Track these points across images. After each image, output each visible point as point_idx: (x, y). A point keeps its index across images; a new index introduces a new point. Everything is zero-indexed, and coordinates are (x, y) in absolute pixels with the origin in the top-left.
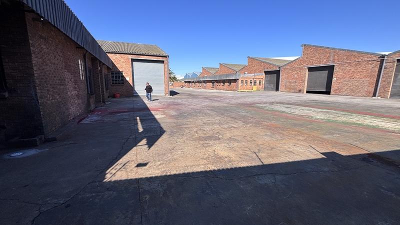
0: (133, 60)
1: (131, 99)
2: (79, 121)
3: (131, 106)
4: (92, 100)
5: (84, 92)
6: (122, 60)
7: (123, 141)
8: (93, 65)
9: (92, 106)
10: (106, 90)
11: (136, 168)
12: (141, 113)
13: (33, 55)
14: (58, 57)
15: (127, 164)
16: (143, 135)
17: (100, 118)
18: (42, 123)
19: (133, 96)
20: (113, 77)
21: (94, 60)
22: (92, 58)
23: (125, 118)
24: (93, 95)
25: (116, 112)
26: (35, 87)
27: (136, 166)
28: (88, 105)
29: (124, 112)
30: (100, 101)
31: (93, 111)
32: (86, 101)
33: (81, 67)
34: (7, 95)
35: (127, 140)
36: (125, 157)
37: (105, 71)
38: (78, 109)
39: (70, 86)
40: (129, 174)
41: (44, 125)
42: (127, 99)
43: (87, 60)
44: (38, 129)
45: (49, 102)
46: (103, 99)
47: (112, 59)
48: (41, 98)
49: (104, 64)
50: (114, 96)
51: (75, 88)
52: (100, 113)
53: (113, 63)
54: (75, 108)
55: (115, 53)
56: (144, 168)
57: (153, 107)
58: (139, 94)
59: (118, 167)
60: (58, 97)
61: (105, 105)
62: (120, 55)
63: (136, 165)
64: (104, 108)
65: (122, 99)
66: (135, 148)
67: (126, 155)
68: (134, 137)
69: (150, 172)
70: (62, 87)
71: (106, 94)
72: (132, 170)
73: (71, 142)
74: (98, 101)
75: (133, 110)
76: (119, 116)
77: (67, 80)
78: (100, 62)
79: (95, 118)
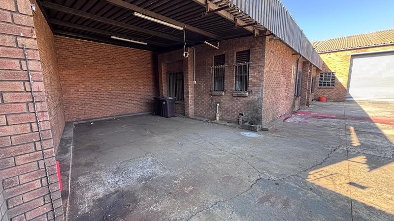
0: (353, 56)
1: (342, 104)
2: (285, 120)
3: (342, 112)
4: (297, 102)
5: (292, 94)
6: (338, 59)
7: (330, 149)
8: (303, 68)
9: (297, 108)
10: (312, 93)
11: (347, 185)
12: (358, 123)
13: (265, 66)
14: (279, 65)
15: (335, 175)
16: (359, 150)
17: (303, 120)
18: (262, 116)
19: (345, 100)
20: (321, 79)
21: (306, 63)
22: (303, 62)
23: (333, 125)
24: (298, 97)
25: (321, 117)
26: (262, 90)
27: (348, 183)
28: (294, 106)
29: (332, 118)
30: (304, 103)
31: (296, 112)
32: (292, 103)
33: (293, 72)
34: (247, 94)
35: (335, 150)
36: (332, 166)
37: (314, 73)
38: (285, 108)
39: (283, 88)
40: (337, 187)
41: (263, 117)
42: (336, 104)
43: (299, 64)
44: (258, 120)
45: (268, 101)
46: (308, 102)
47: (323, 60)
48: (264, 97)
49: (314, 66)
50: (319, 100)
51: (286, 90)
52: (303, 115)
53: (324, 64)
54: (283, 108)
55: (329, 52)
56: (361, 190)
57: (379, 118)
58: (355, 99)
59: (324, 174)
60: (273, 98)
61: (308, 108)
62: (336, 53)
63: (348, 181)
64: (308, 110)
65: (328, 103)
66: (346, 162)
67: (334, 165)
68: (345, 148)
69: (371, 200)
70: (278, 89)
71: (311, 97)
72: (341, 184)
73: (278, 135)
74: (302, 104)
75: (344, 117)
76: (324, 121)
77: (281, 83)
78: (311, 64)
79: (299, 119)
